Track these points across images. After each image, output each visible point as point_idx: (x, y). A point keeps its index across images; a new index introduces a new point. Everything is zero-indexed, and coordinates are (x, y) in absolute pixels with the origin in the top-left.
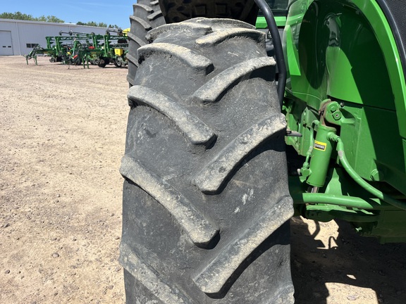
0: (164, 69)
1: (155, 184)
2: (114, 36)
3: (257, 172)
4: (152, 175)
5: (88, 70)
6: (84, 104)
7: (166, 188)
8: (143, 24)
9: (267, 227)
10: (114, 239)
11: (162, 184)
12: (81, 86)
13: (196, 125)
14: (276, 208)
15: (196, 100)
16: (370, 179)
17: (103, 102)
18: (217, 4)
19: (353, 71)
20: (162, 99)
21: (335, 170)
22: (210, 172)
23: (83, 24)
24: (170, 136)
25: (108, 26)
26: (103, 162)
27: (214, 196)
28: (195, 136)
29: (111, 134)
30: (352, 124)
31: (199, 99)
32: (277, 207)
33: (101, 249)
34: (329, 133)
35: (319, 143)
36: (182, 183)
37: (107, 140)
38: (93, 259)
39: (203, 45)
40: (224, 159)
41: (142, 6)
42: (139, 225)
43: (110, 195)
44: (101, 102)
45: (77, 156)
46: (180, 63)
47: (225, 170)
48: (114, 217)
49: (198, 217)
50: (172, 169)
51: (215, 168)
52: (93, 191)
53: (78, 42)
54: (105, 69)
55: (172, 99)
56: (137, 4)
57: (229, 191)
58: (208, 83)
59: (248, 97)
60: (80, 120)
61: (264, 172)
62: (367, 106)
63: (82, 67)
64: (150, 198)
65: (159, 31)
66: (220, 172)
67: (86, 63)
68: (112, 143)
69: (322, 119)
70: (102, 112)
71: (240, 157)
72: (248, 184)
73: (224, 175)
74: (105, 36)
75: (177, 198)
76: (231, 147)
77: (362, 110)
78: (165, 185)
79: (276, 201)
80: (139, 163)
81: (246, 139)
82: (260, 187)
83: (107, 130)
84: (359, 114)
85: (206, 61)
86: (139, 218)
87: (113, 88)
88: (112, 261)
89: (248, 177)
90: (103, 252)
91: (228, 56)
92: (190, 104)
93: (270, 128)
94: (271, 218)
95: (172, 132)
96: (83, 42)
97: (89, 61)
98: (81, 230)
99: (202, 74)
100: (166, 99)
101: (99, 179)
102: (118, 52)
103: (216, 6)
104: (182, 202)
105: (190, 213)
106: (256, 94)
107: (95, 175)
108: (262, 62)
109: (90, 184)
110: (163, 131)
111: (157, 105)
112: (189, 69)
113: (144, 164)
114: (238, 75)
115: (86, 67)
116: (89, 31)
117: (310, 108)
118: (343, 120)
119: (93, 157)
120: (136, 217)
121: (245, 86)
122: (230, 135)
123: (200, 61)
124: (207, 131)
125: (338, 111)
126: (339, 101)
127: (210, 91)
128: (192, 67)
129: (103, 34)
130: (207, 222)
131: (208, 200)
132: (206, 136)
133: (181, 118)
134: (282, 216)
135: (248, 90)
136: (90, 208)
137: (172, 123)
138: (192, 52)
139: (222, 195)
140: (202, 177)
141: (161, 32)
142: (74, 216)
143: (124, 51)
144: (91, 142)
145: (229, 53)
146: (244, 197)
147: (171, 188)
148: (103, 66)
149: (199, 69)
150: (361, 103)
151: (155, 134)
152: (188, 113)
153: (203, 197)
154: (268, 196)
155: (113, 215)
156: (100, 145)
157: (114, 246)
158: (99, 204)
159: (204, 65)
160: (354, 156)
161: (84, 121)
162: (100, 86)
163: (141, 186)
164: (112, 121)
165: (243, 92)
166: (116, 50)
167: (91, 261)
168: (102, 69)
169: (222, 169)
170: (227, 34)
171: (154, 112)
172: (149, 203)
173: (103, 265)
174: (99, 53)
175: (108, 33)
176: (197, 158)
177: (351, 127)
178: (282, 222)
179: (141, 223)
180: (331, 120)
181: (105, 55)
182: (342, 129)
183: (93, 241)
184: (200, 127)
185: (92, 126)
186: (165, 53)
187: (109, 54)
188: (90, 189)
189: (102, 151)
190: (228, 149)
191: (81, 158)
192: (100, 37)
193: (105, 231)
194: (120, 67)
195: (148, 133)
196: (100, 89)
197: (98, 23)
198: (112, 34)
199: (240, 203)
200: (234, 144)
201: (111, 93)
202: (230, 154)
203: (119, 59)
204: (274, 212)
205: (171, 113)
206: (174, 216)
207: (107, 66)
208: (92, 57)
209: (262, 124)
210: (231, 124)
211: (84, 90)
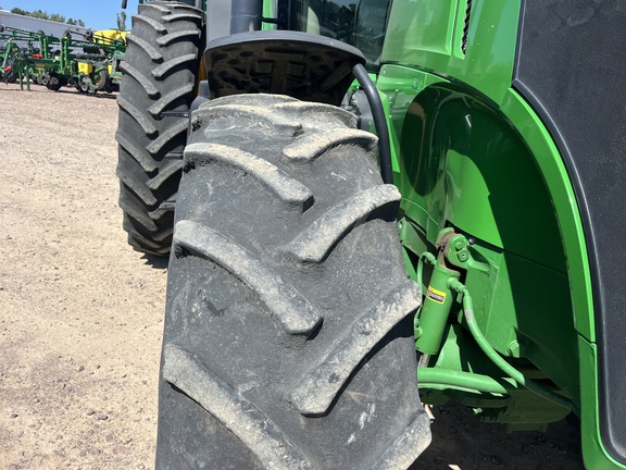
0: (233, 194)
1: (227, 400)
2: (79, 42)
3: (381, 376)
4: (220, 386)
5: (28, 93)
6: (23, 158)
7: (244, 407)
8: (148, 51)
9: (395, 465)
10: (84, 414)
11: (237, 401)
12: (17, 122)
13: (292, 301)
14: (408, 434)
15: (290, 256)
16: (507, 354)
17: (58, 156)
18: (291, 63)
19: (491, 198)
20: (237, 254)
21: (452, 327)
22: (315, 383)
23: (23, 13)
24: (249, 316)
25: (67, 21)
26: (61, 268)
27: (319, 420)
28: (292, 322)
29: (73, 216)
30: (485, 272)
31: (296, 257)
32: (410, 432)
33: (62, 433)
34: (451, 280)
35: (435, 291)
36: (267, 397)
37: (68, 228)
38: (49, 451)
39: (295, 160)
40: (337, 360)
41: (148, 20)
42: (192, 464)
43: (76, 332)
44: (54, 157)
45: (11, 256)
46: (261, 188)
47: (337, 379)
48: (84, 372)
49: (295, 455)
50: (251, 373)
51: (322, 375)
52: (43, 323)
53: (15, 46)
54: (58, 94)
55: (253, 254)
56: (139, 16)
57: (341, 409)
58: (309, 231)
59: (366, 252)
60: (16, 187)
61: (389, 376)
62: (509, 253)
63: (18, 86)
64: (214, 421)
65: (214, 114)
66: (330, 381)
67: (25, 80)
68: (75, 234)
69: (441, 257)
70: (55, 174)
71: (359, 357)
72: (367, 396)
73: (337, 386)
74: (63, 40)
75: (262, 425)
76: (346, 340)
77: (502, 255)
78: (243, 403)
79: (407, 422)
80: (196, 362)
81: (367, 326)
82: (384, 399)
83: (66, 209)
84: (498, 262)
85: (304, 190)
86: (192, 453)
87: (75, 131)
88: (83, 454)
89: (367, 385)
90: (67, 438)
91: (332, 180)
92: (279, 261)
93: (400, 307)
94: (402, 451)
95: (253, 309)
96: (22, 44)
97: (30, 77)
98: (25, 397)
99: (297, 210)
100: (244, 253)
101: (55, 301)
102: (84, 68)
103: (289, 65)
104: (270, 432)
105: (283, 450)
106: (375, 247)
107: (46, 293)
108: (383, 195)
109: (37, 309)
110: (237, 307)
111: (229, 263)
112: (276, 201)
113: (205, 363)
114: (353, 219)
115: (25, 86)
116: (34, 26)
117: (409, 220)
118: (471, 263)
119: (43, 258)
120: (187, 450)
121: (360, 233)
122: (341, 315)
123: (293, 191)
124: (311, 312)
125: (465, 249)
126: (468, 236)
127: (312, 244)
128: (281, 200)
129: (60, 35)
130: (309, 464)
131: (308, 426)
132: (308, 322)
133: (269, 289)
134: (416, 446)
135: (365, 240)
136: (39, 356)
137: (253, 296)
138: (280, 173)
139: (330, 416)
140: (302, 391)
141: (217, 117)
142: (10, 371)
143: (94, 68)
144: (37, 230)
145: (333, 174)
146: (362, 418)
147: (252, 409)
148: (55, 88)
149: (293, 203)
150: (502, 247)
151: (222, 310)
152: (280, 281)
153: (302, 421)
154: (395, 413)
155: (82, 369)
156: (54, 236)
157: (84, 428)
158: (55, 349)
159: (302, 199)
160: (486, 317)
161: (22, 189)
162: (51, 125)
163: (202, 403)
164: (76, 193)
165: (359, 244)
166: (79, 64)
167: (46, 456)
168: (53, 93)
169: (334, 378)
170: (328, 142)
171: (222, 273)
172: (211, 429)
173: (67, 462)
174: (50, 66)
175: (68, 35)
176: (292, 355)
177: (485, 276)
178: (417, 456)
179: (196, 462)
180: (454, 261)
181: (61, 71)
182: (468, 274)
183: (48, 418)
184: (299, 305)
185: (38, 198)
186: (234, 167)
187: (67, 70)
188: (38, 319)
189: (58, 249)
190: (342, 343)
191: (19, 259)
192: (52, 39)
193: (68, 399)
194: (86, 93)
195: (210, 307)
196: (51, 130)
197: (49, 14)
198: (74, 37)
199: (357, 426)
200: (350, 335)
201: (72, 140)
202: (346, 352)
203: (84, 80)
204: (405, 441)
205: (252, 280)
206: (256, 456)
207: (62, 88)
208: (36, 71)
209: (389, 300)
210: (343, 298)
211: (22, 129)
